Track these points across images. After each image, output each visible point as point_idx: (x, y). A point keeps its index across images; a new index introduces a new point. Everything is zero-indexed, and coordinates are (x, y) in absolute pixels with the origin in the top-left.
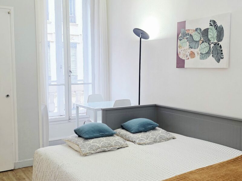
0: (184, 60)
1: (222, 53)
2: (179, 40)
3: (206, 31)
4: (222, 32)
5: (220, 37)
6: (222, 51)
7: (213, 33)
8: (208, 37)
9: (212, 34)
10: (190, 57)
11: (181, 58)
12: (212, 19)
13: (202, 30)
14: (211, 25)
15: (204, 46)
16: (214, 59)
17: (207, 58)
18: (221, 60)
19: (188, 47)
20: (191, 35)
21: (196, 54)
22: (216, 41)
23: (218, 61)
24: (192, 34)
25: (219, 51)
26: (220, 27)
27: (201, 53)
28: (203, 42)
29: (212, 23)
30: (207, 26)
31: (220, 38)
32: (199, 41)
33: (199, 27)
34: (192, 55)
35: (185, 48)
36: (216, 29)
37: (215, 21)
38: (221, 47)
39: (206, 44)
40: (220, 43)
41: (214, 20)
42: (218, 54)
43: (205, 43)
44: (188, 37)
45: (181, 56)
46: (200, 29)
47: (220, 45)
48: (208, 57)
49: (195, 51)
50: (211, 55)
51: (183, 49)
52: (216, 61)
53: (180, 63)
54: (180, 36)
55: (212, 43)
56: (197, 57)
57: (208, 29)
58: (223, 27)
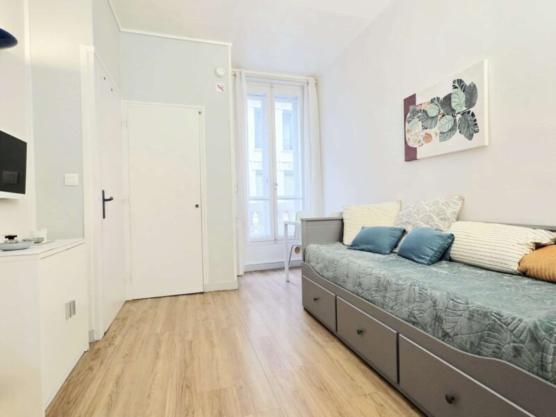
0: (415, 149)
1: (476, 124)
2: (407, 123)
3: (448, 98)
4: (474, 92)
5: (471, 99)
6: (475, 120)
7: (459, 98)
8: (451, 106)
9: (457, 100)
10: (424, 142)
11: (411, 146)
12: (456, 79)
13: (441, 98)
14: (456, 88)
15: (446, 121)
16: (463, 136)
17: (450, 137)
18: (475, 135)
19: (421, 128)
20: (425, 111)
21: (433, 135)
22: (465, 109)
23: (470, 137)
24: (426, 109)
25: (470, 122)
26: (470, 86)
27: (441, 133)
28: (443, 116)
29: (456, 84)
30: (450, 90)
31: (471, 103)
32: (437, 116)
33: (436, 97)
34: (428, 138)
35: (417, 131)
36: (464, 91)
37: (461, 80)
38: (473, 115)
39: (449, 117)
40: (472, 110)
41: (459, 78)
42: (469, 127)
43: (447, 116)
44: (420, 114)
45: (411, 144)
46: (438, 99)
47: (473, 113)
48: (453, 135)
49: (432, 131)
50: (458, 131)
51: (412, 133)
52: (467, 138)
53: (411, 154)
54: (408, 117)
55: (459, 113)
56: (436, 139)
57: (450, 95)
58: (475, 85)
